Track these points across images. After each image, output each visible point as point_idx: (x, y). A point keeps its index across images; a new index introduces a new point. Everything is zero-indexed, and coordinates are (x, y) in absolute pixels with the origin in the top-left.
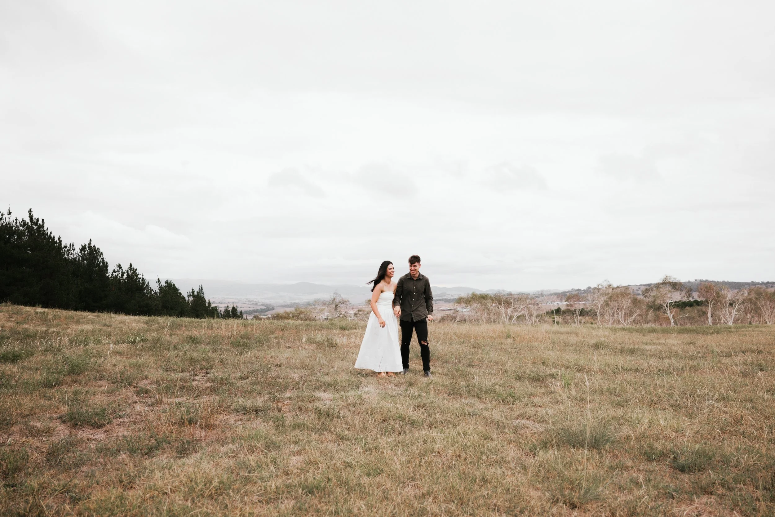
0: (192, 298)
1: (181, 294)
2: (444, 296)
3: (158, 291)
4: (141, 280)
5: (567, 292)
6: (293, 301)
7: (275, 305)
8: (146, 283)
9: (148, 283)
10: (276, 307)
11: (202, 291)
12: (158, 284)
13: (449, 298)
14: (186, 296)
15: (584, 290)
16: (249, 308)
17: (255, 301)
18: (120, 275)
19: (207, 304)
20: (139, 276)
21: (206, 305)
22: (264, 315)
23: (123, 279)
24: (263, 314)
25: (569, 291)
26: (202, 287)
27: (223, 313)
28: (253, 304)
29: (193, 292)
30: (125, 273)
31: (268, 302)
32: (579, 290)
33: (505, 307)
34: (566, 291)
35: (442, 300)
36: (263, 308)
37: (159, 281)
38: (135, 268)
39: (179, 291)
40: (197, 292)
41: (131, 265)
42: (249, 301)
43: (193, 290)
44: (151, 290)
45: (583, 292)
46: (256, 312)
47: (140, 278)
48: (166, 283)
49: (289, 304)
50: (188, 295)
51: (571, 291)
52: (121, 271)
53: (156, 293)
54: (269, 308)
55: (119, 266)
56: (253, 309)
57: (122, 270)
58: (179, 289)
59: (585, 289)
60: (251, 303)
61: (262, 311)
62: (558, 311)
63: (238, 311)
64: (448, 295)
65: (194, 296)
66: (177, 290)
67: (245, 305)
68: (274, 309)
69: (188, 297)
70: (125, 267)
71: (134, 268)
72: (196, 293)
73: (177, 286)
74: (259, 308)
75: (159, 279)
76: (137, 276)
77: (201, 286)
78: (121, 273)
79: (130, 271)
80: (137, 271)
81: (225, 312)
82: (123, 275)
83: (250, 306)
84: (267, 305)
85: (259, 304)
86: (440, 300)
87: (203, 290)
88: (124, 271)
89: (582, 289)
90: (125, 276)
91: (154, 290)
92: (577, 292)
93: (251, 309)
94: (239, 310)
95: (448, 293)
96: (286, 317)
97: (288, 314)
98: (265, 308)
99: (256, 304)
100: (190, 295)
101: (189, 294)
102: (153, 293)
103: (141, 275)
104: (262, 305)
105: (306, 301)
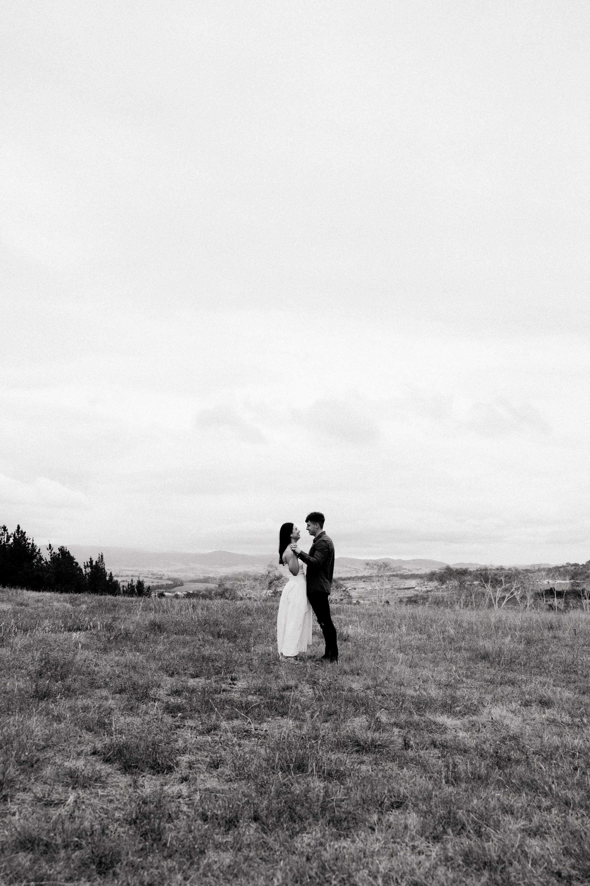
0: (90, 570)
1: (77, 564)
2: (400, 570)
3: (49, 559)
4: (30, 546)
5: (561, 567)
6: (207, 575)
7: (184, 581)
8: (37, 551)
9: (39, 550)
10: (186, 582)
11: (102, 561)
12: (50, 551)
13: (406, 574)
14: (82, 567)
15: (583, 565)
16: (152, 582)
17: (159, 573)
18: (5, 539)
19: (107, 578)
20: (28, 541)
21: (105, 578)
22: (169, 592)
23: (8, 545)
24: (169, 590)
25: (563, 566)
26: (102, 556)
27: (125, 589)
28: (157, 578)
29: (91, 562)
30: (11, 537)
31: (175, 575)
32: (576, 565)
33: (494, 587)
34: (559, 566)
35: (397, 576)
36: (170, 582)
37: (50, 548)
38: (24, 531)
39: (75, 561)
40: (96, 562)
41: (19, 527)
42: (152, 574)
43: (91, 559)
44: (41, 559)
45: (581, 567)
46: (161, 588)
47: (30, 544)
48: (59, 550)
49: (202, 578)
50: (85, 566)
51: (567, 566)
52: (6, 535)
53: (46, 563)
54: (177, 583)
55: (5, 528)
56: (157, 584)
57: (7, 533)
58: (75, 557)
59: (585, 564)
60: (155, 577)
61: (169, 587)
62: (550, 592)
63: (145, 587)
64: (404, 569)
65: (91, 567)
66: (72, 559)
67: (148, 579)
68: (182, 585)
69: (85, 568)
70: (11, 530)
71: (22, 531)
72: (94, 563)
73: (72, 554)
74: (164, 583)
75: (50, 545)
76: (26, 541)
77: (101, 554)
78: (6, 537)
79: (18, 534)
80: (26, 535)
81: (129, 588)
82: (8, 540)
83: (152, 580)
84: (174, 579)
85: (164, 578)
86: (394, 576)
87: (104, 560)
88: (9, 534)
89: (581, 564)
90: (11, 540)
91: (44, 558)
92: (573, 568)
93: (155, 584)
94: (146, 585)
95: (403, 567)
96: (207, 595)
97: (210, 593)
98: (172, 583)
99: (161, 578)
100: (88, 566)
101: (86, 564)
102: (43, 562)
103: (31, 540)
104: (169, 579)
105: (223, 574)
